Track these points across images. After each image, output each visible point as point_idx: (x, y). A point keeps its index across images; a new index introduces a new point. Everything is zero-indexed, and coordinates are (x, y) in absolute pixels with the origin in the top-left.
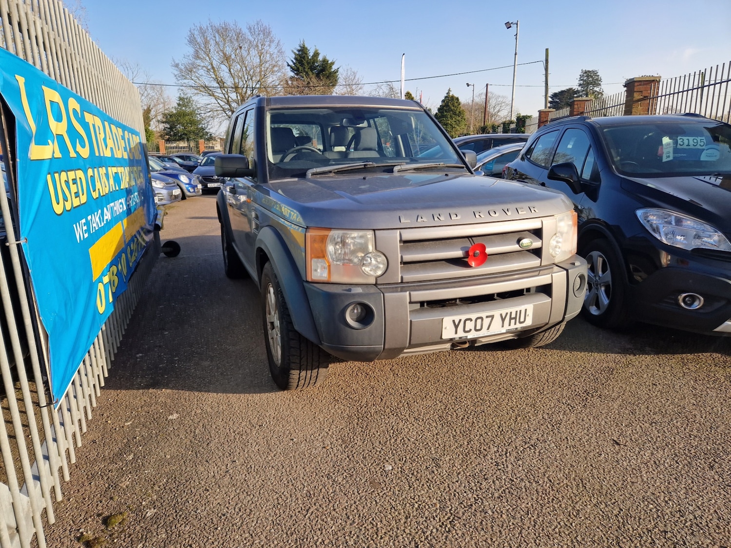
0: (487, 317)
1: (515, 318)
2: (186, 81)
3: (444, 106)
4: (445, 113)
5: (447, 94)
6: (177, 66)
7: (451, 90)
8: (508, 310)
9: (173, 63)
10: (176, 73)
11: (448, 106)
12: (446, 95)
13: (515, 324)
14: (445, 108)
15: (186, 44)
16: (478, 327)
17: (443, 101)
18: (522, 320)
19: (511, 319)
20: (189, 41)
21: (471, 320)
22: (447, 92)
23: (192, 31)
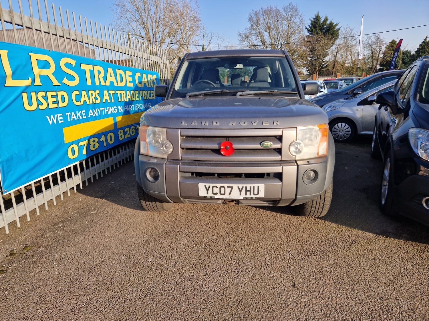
0: (228, 187)
1: (250, 191)
2: (244, 43)
3: (421, 49)
4: (421, 54)
5: (425, 40)
6: (240, 35)
7: (428, 37)
8: (244, 185)
9: (238, 33)
10: (240, 39)
11: (424, 48)
12: (423, 41)
13: (250, 194)
14: (421, 50)
15: (247, 22)
16: (222, 192)
17: (421, 45)
18: (256, 192)
19: (246, 191)
20: (249, 20)
21: (217, 187)
22: (425, 38)
23: (251, 14)
